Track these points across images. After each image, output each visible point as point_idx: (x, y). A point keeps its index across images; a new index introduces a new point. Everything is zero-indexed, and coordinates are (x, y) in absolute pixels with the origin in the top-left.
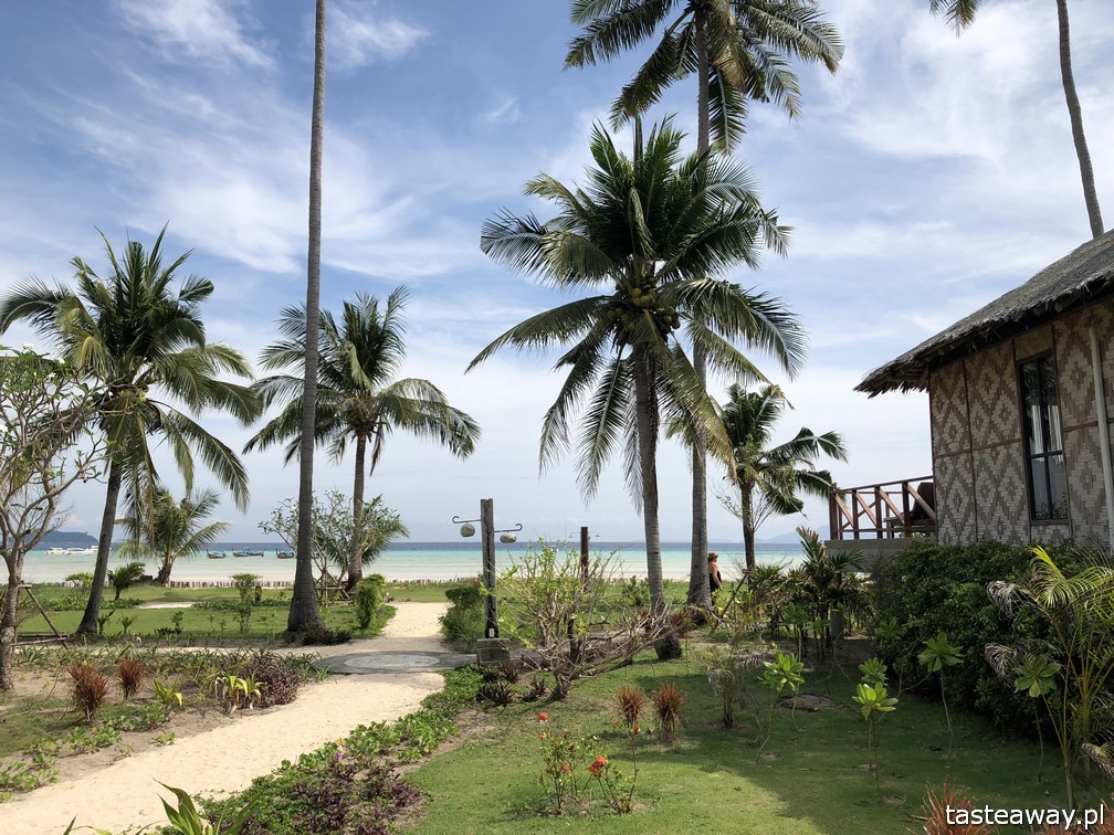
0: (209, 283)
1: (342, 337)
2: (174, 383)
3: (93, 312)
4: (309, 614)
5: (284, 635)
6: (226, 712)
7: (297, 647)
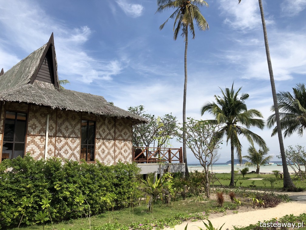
0: (248, 94)
1: (294, 98)
2: (242, 121)
3: (221, 107)
4: (289, 183)
5: (282, 188)
6: (254, 208)
7: (286, 192)
